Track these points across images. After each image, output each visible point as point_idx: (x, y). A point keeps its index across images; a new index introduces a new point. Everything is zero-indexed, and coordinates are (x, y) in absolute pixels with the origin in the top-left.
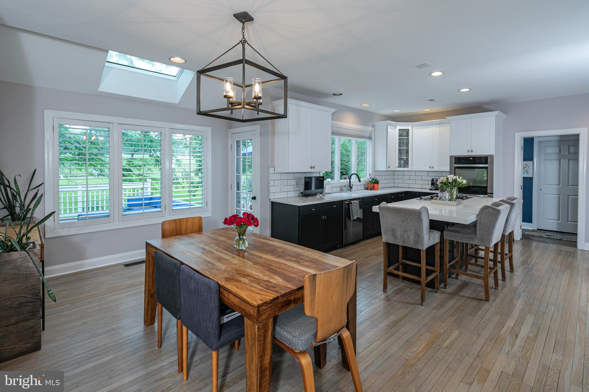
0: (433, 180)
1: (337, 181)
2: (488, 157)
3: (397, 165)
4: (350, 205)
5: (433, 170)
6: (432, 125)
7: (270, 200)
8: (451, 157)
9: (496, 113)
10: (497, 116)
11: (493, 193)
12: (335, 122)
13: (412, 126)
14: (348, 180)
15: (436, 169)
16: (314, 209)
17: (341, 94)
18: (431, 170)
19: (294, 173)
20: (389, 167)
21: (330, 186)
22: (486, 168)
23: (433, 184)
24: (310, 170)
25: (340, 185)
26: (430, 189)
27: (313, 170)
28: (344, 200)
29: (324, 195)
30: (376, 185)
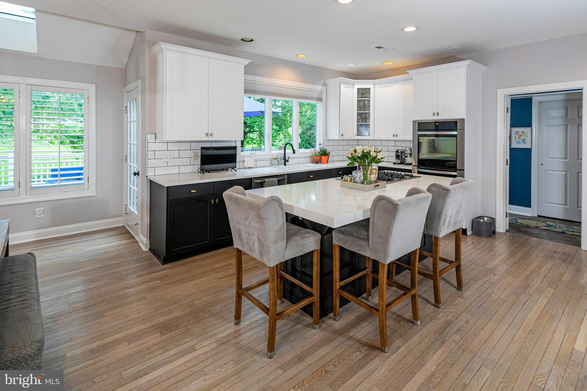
0: (397, 151)
1: (267, 152)
2: (457, 121)
3: (355, 132)
4: (264, 184)
5: (397, 138)
6: (396, 82)
7: (147, 177)
8: (414, 122)
9: (467, 62)
10: (468, 66)
11: (464, 170)
12: (250, 77)
13: (374, 84)
14: (283, 152)
15: (400, 138)
16: (195, 191)
17: (252, 40)
18: (395, 139)
19: (191, 142)
20: (342, 135)
21: (253, 159)
22: (455, 136)
23: (397, 157)
24: (206, 139)
25: (270, 157)
26: (394, 163)
27: (211, 139)
28: (253, 178)
29: (235, 171)
30: (324, 158)
